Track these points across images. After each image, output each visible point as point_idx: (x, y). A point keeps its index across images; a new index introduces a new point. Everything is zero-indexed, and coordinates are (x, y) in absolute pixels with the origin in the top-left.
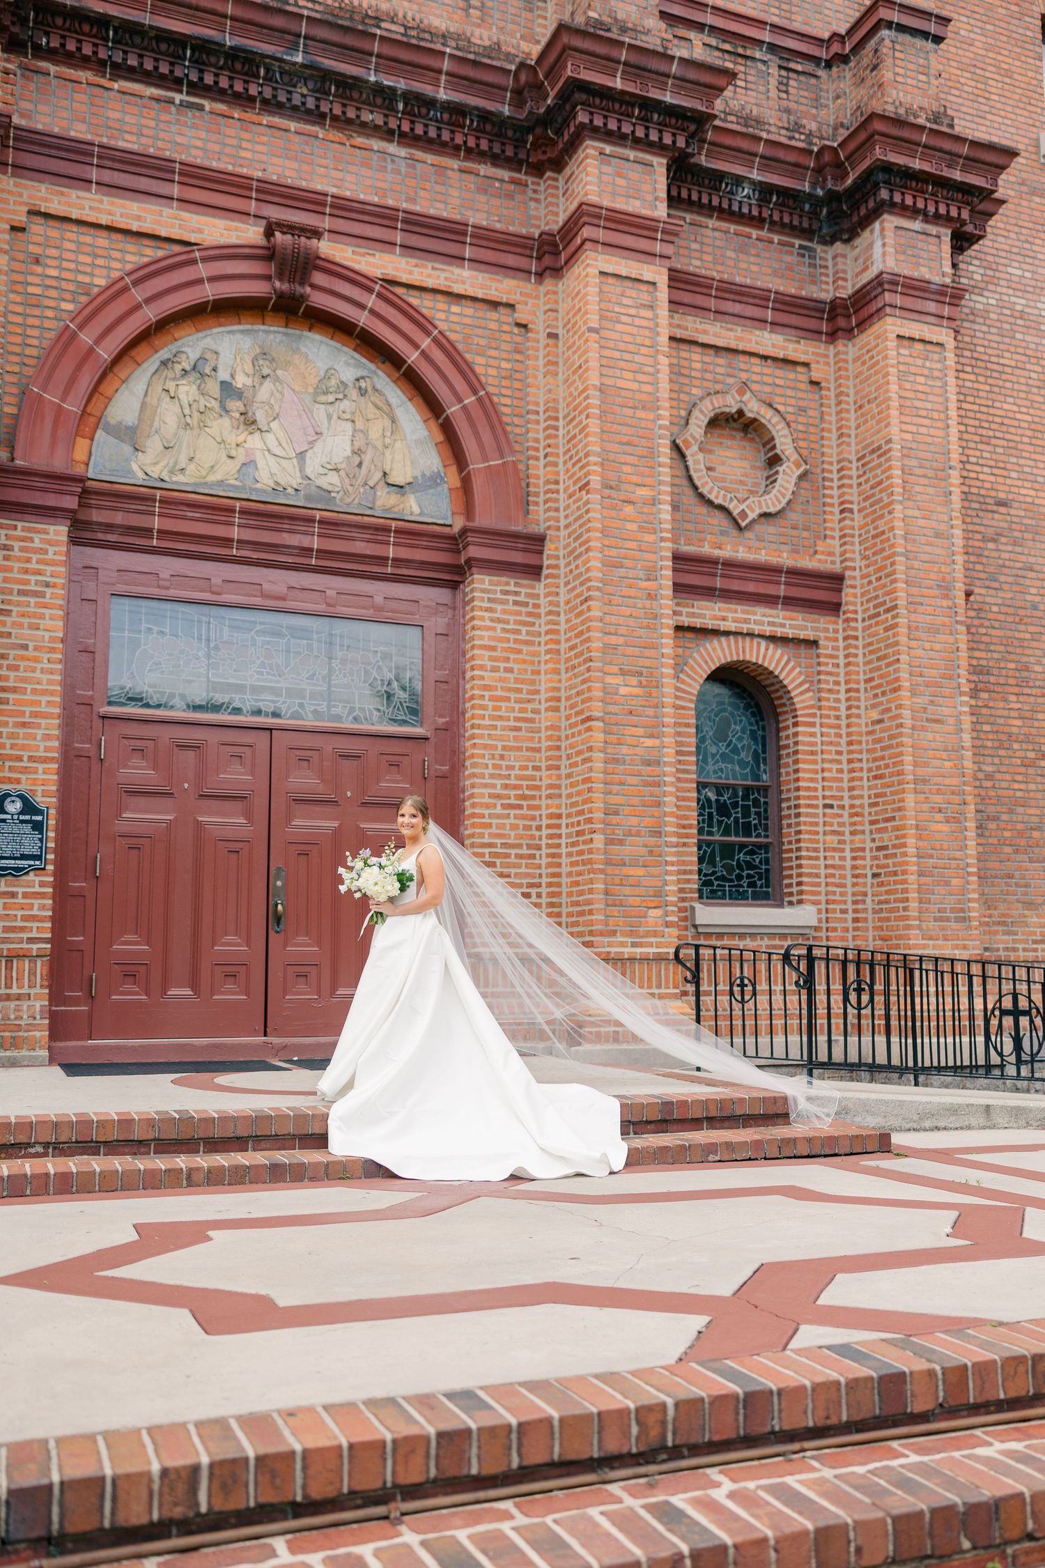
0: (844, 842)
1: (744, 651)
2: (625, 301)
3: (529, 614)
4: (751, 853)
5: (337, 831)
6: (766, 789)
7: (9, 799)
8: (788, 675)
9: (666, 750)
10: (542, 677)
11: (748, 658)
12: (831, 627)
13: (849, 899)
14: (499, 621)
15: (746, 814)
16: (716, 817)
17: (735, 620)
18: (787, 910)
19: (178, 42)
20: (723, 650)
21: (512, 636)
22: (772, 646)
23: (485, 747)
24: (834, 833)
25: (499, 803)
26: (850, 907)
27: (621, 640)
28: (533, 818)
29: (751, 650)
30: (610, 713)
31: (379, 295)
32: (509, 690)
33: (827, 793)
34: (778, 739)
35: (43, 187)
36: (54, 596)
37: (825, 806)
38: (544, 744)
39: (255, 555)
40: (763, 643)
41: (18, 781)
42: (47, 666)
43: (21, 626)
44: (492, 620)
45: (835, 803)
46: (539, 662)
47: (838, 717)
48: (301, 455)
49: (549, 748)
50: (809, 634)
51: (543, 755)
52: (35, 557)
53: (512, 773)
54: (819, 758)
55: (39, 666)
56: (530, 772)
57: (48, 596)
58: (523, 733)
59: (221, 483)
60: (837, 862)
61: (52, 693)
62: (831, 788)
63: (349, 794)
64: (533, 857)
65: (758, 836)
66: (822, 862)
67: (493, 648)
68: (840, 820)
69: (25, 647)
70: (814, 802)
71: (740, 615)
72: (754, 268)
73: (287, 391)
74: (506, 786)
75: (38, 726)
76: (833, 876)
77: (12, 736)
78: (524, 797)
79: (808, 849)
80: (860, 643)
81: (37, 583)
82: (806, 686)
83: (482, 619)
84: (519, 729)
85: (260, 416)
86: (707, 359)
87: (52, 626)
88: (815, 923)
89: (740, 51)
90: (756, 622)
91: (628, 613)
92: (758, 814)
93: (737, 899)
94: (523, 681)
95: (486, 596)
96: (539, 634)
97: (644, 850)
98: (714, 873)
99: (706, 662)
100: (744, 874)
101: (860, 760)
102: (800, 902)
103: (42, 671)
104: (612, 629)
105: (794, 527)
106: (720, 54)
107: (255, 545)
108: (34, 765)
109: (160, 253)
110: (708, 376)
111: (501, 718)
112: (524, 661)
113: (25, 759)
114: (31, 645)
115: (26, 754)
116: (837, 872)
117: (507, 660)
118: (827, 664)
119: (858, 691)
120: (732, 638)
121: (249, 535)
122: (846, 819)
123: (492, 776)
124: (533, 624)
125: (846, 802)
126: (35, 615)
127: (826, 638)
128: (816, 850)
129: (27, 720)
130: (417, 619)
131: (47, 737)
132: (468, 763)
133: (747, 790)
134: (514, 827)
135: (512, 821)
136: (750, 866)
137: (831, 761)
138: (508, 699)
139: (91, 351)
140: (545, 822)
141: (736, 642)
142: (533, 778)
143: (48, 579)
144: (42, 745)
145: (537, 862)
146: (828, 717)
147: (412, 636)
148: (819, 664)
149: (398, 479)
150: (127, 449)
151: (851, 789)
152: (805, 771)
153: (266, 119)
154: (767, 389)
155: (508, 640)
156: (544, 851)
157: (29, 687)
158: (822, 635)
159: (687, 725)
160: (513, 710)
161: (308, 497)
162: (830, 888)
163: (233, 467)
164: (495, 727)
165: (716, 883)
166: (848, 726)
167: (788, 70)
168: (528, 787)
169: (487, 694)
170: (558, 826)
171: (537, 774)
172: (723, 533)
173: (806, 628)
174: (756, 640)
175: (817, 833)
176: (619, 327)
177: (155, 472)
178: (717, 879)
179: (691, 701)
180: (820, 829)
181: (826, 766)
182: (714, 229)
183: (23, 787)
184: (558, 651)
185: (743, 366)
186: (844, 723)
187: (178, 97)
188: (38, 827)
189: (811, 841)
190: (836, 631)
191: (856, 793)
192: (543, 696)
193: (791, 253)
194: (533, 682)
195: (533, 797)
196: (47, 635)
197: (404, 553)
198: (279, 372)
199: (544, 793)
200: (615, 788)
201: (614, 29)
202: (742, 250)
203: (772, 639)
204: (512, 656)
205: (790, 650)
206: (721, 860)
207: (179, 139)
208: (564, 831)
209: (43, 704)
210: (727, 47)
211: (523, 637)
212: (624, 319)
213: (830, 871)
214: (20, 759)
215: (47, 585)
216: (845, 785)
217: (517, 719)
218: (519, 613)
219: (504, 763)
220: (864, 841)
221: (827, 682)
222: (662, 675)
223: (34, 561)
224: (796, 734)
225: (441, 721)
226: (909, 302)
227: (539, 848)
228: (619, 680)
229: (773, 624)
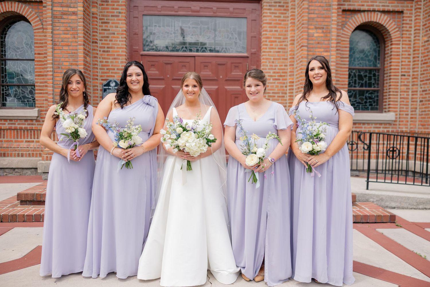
0: (409, 89)
1: (371, 18)
3: (285, 10)
4: (371, 93)
5: (217, 89)
6: (378, 70)
7: (111, 82)
8: (389, 26)
9: (332, 57)
10: (289, 33)
11: (372, 20)
12: (409, 5)
13: (410, 110)
14: (273, 13)
15: (370, 79)
16: (357, 81)
17: (368, 6)
18: (384, 114)
20: (362, 18)
21: (278, 19)
22: (383, 15)
23: (267, 59)
24: (405, 85)
25: (272, 78)
26: (410, 113)
27: (315, 16)
28: (284, 83)
29: (374, 17)
30: (310, 44)
32: (276, 38)
33: (403, 70)
34: (385, 50)
36: (122, 16)
37: (402, 75)
38: (289, 57)
40: (379, 14)
41: (114, 76)
42: (121, 39)
43: (112, 27)
44: (270, 13)
45: (406, 74)
46: (288, 27)
47: (410, 41)
49: (291, 58)
50: (400, 9)
51: (289, 60)
52: (116, 4)
53: (277, 68)
54: (401, 57)
55: (118, 39)
56: (283, 67)
57: (120, 16)
58: (281, 53)
60: (405, 96)
61: (123, 48)
62: (405, 68)
63: (221, 77)
64: (284, 97)
65: (375, 87)
66: (399, 97)
67: (270, 23)
68: (408, 80)
69: (114, 34)
70: (397, 74)
74: (274, 73)
75: (119, 59)
76: (403, 101)
77: (112, 62)
78: (281, 76)
79: (393, 92)
80: (422, 10)
81: (117, 12)
82: (397, 29)
83: (267, 13)
84: (279, 52)
87: (122, 26)
88: (394, 119)
90: (376, 6)
91: (319, 5)
92: (375, 79)
93: (364, 110)
94: (281, 35)
95: (268, 4)
96: (288, 17)
98: (356, 101)
99: (355, 23)
100: (368, 101)
101: (418, 57)
102: (389, 111)
103: (120, 41)
104: (312, 11)
108: (118, 71)
111: (273, 48)
112: (282, 27)
113: (116, 69)
114: (116, 33)
115: (116, 68)
116: (405, 100)
117: (276, 27)
118: (406, 20)
119: (419, 30)
120: (366, 13)
122: (410, 80)
123: (269, 69)
124: (286, 13)
125: (411, 74)
126: (117, 23)
127: (407, 10)
128: (397, 92)
129: (116, 57)
130: (245, 15)
131: (122, 62)
132: (262, 65)
133: (370, 71)
134: (277, 86)
135: (276, 84)
136: (370, 98)
137: (406, 58)
138: (276, 41)
140: (288, 84)
141: (368, 15)
142: (284, 69)
143: (120, 11)
144: (121, 65)
145: (285, 98)
146: (406, 41)
147: (244, 21)
148: (403, 20)
151: (413, 68)
152: (394, 62)
155: (276, 20)
156: (288, 95)
157: (116, 46)
158: (405, 8)
159: (346, 47)
160: (277, 45)
162: (402, 106)
164: (270, 52)
165: (356, 104)
166: (414, 44)
168: (283, 73)
169: (268, 40)
170: (293, 86)
171: (286, 68)
173: (398, 6)
174: (376, 13)
175: (398, 85)
178: (357, 103)
179: (348, 38)
180: (399, 84)
181: (403, 60)
183: (115, 78)
184: (294, 23)
186: (412, 43)
189: (395, 89)
190: (412, 7)
191: (415, 70)
192: (289, 39)
194: (285, 35)
195: (284, 76)
196: (120, 29)
199: (289, 74)
203: (384, 12)
204: (278, 26)
205: (391, 16)
206: (359, 95)
208: (295, 87)
209: (120, 52)
211: (282, 18)
213: (402, 100)
214: (114, 69)
215: (120, 13)
216: (411, 67)
217: (279, 48)
218: (280, 10)
219: (274, 64)
220: (417, 88)
221: (406, 27)
222: (332, 28)
223: (115, 5)
224: (391, 48)
225: (253, 51)
227: (286, 93)
228: (314, 31)
229: (384, 6)
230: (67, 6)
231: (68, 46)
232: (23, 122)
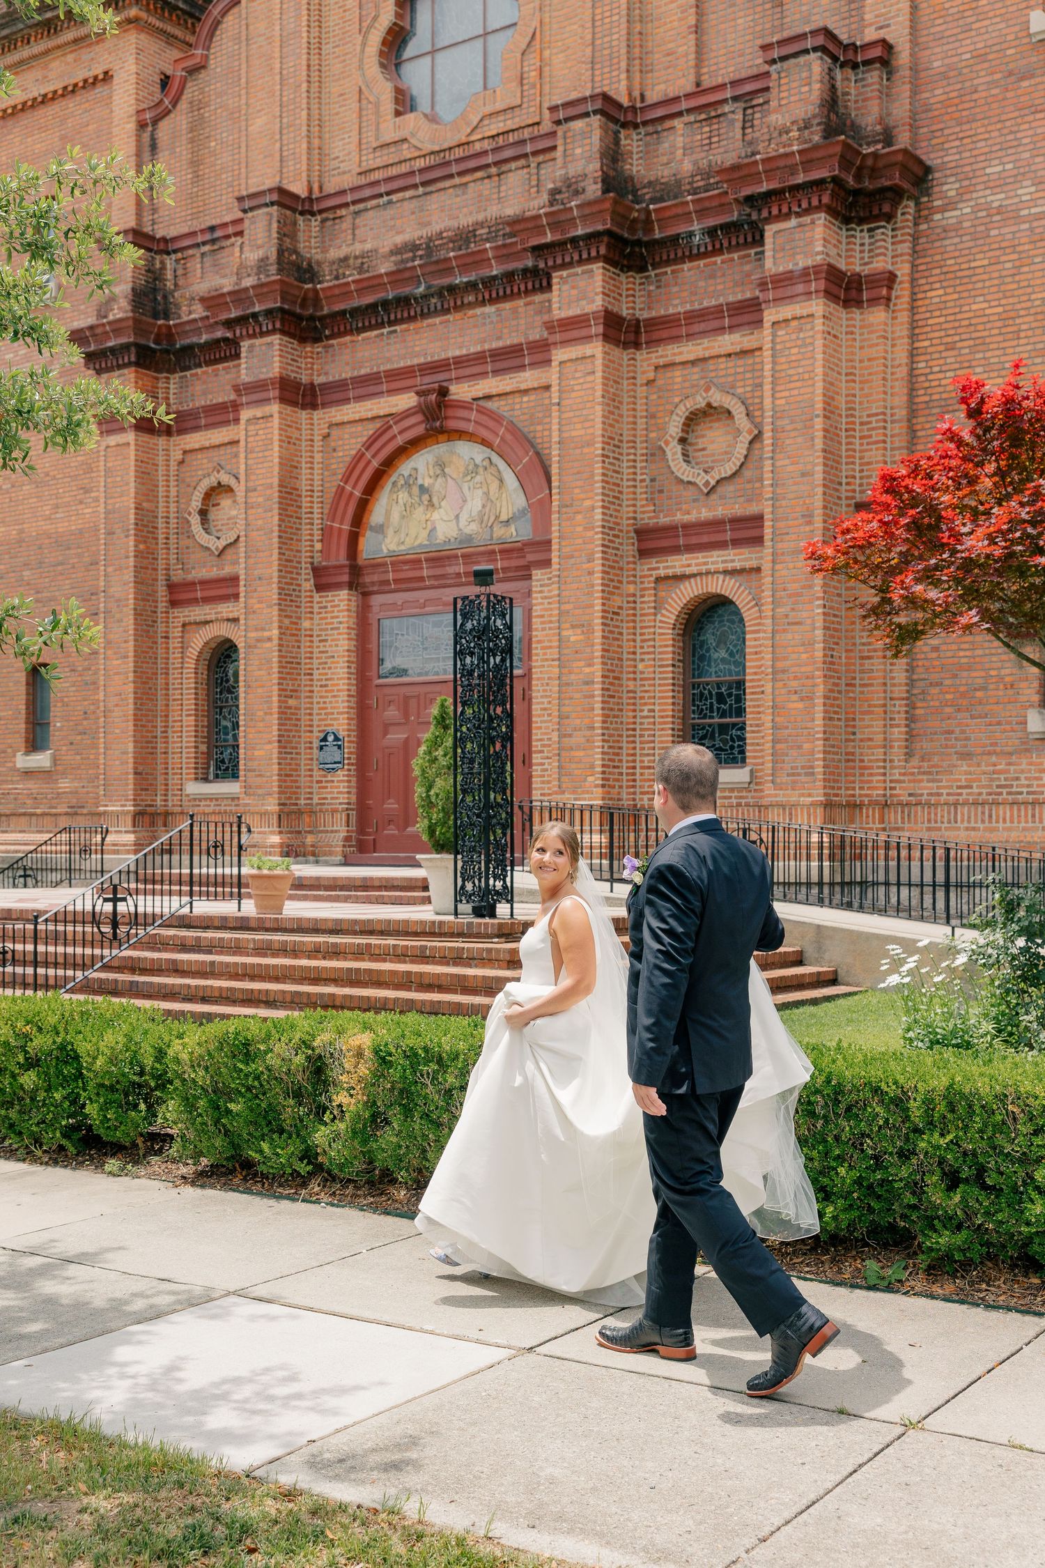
1: (706, 586)
2: (578, 375)
7: (330, 735)
8: (738, 598)
11: (709, 590)
16: (714, 705)
17: (697, 565)
19: (373, 306)
20: (691, 588)
22: (727, 578)
27: (570, 606)
29: (713, 584)
30: (565, 654)
31: (478, 411)
35: (333, 409)
36: (345, 628)
39: (436, 583)
40: (721, 577)
41: (332, 725)
42: (343, 664)
43: (332, 646)
44: (542, 598)
48: (457, 517)
50: (754, 564)
52: (339, 609)
55: (339, 665)
57: (342, 628)
59: (420, 546)
61: (344, 678)
67: (543, 616)
69: (334, 657)
70: (757, 690)
71: (701, 560)
72: (720, 287)
73: (449, 480)
75: (340, 696)
81: (337, 622)
82: (754, 603)
83: (537, 598)
85: (435, 500)
86: (686, 372)
87: (345, 644)
88: (747, 779)
89: (713, 114)
90: (713, 563)
91: (576, 587)
95: (539, 583)
97: (583, 740)
103: (341, 668)
104: (567, 600)
105: (749, 482)
106: (698, 125)
107: (436, 577)
108: (339, 716)
109: (378, 425)
110: (687, 384)
113: (335, 713)
115: (336, 711)
120: (698, 578)
121: (432, 572)
123: (543, 697)
126: (337, 640)
128: (758, 726)
129: (335, 694)
130: (519, 602)
131: (343, 701)
139: (351, 494)
143: (341, 620)
144: (341, 706)
147: (520, 612)
148: (759, 586)
149: (504, 517)
150: (381, 537)
153: (426, 322)
154: (730, 379)
157: (336, 677)
161: (460, 542)
163: (424, 534)
164: (544, 666)
167: (753, 107)
172: (694, 501)
173: (752, 559)
174: (715, 577)
175: (759, 712)
176: (573, 395)
177: (393, 547)
180: (762, 709)
182: (690, 270)
183: (334, 729)
185: (711, 367)
187: (385, 331)
188: (339, 747)
189: (754, 719)
193: (749, 262)
196: (344, 649)
197: (506, 563)
198: (446, 470)
200: (567, 702)
201: (564, 189)
202: (712, 276)
203: (727, 572)
205: (741, 578)
207: (387, 355)
209: (341, 685)
210: (703, 116)
212: (576, 388)
214: (333, 713)
215: (341, 623)
222: (595, 624)
223: (335, 612)
226: (781, 293)
228: (570, 632)
229: (725, 562)
230: (263, 629)
231: (262, 686)
232: (230, 802)
